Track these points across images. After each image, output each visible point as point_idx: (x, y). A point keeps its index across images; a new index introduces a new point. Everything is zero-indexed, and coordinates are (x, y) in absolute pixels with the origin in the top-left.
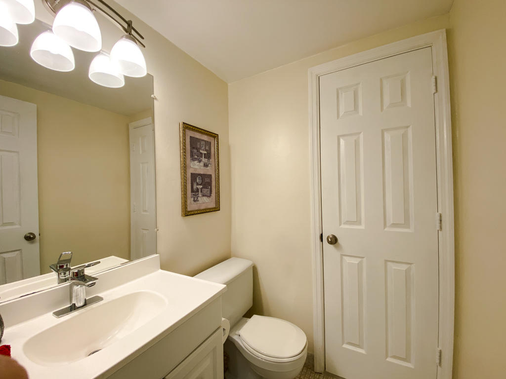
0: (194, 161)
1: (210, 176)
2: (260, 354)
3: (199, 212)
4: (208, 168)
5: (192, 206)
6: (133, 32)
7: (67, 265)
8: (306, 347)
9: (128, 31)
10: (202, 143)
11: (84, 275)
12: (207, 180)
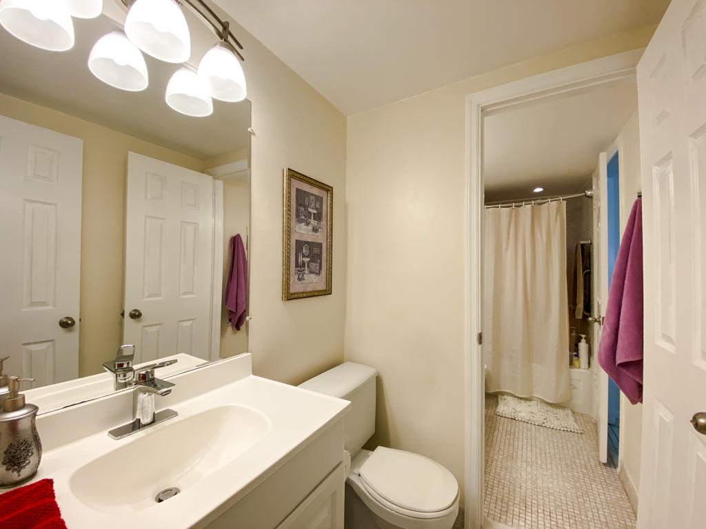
0: (301, 223)
1: (320, 245)
2: (389, 504)
3: (304, 295)
4: (318, 234)
5: (296, 287)
6: (230, 39)
7: (128, 364)
8: (458, 499)
9: (224, 36)
10: (312, 198)
11: (154, 379)
12: (316, 251)
